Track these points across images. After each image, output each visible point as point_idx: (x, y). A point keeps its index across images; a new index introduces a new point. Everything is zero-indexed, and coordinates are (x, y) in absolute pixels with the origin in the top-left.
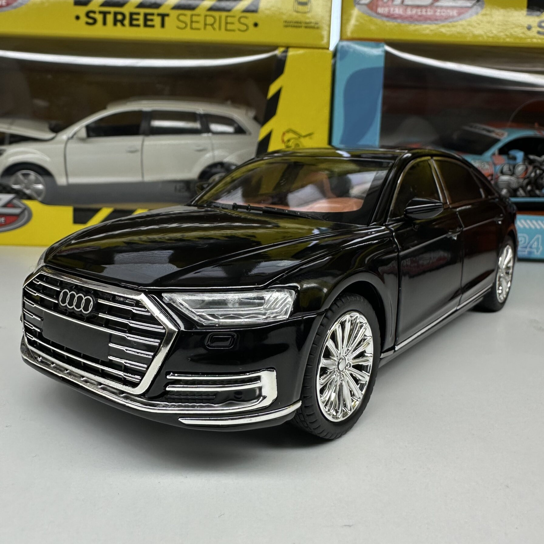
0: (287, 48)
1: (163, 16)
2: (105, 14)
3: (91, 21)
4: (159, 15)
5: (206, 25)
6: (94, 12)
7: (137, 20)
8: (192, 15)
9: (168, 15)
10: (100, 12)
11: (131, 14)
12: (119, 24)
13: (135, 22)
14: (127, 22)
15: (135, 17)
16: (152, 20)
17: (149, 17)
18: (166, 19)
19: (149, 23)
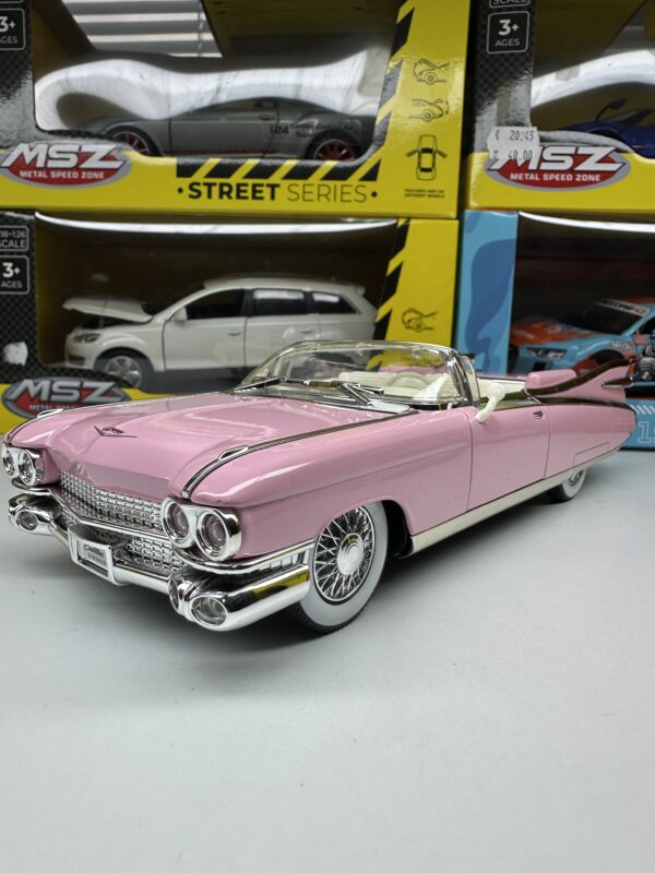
0: (409, 219)
1: (273, 187)
2: (210, 186)
3: (195, 194)
4: (268, 185)
5: (319, 195)
6: (198, 184)
7: (245, 191)
8: (304, 185)
9: (278, 186)
10: (205, 184)
11: (239, 185)
12: (225, 197)
13: (242, 194)
14: (233, 194)
15: (242, 188)
16: (261, 192)
17: (258, 188)
18: (277, 189)
19: (258, 195)
